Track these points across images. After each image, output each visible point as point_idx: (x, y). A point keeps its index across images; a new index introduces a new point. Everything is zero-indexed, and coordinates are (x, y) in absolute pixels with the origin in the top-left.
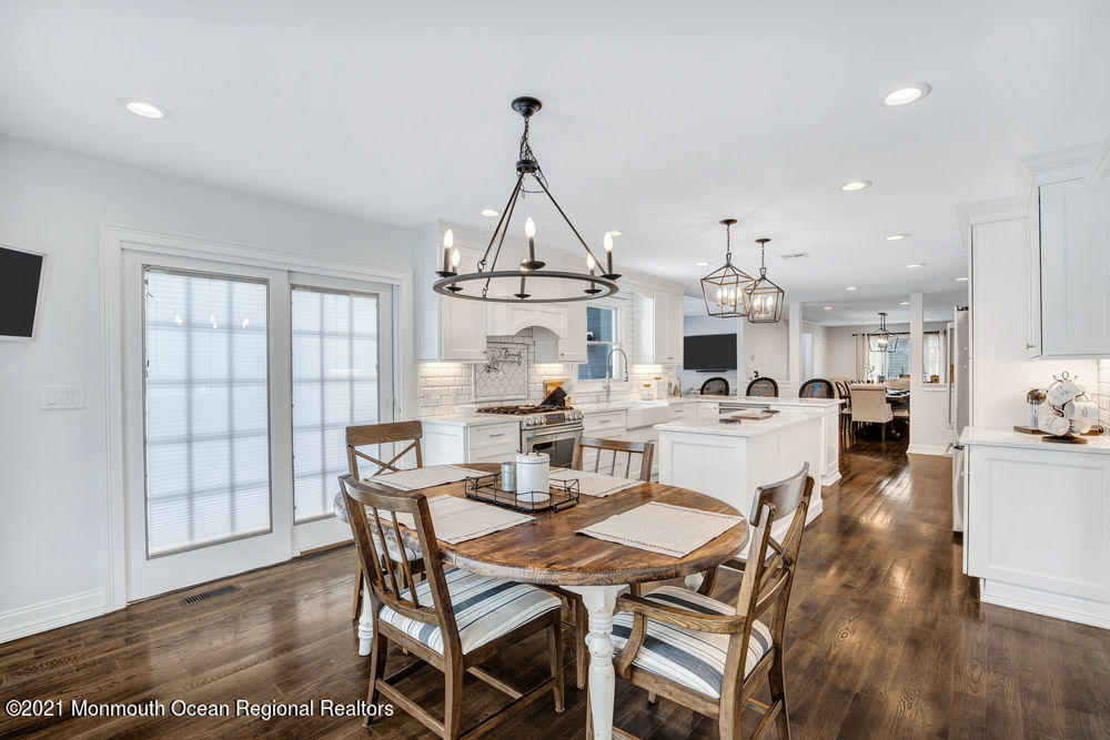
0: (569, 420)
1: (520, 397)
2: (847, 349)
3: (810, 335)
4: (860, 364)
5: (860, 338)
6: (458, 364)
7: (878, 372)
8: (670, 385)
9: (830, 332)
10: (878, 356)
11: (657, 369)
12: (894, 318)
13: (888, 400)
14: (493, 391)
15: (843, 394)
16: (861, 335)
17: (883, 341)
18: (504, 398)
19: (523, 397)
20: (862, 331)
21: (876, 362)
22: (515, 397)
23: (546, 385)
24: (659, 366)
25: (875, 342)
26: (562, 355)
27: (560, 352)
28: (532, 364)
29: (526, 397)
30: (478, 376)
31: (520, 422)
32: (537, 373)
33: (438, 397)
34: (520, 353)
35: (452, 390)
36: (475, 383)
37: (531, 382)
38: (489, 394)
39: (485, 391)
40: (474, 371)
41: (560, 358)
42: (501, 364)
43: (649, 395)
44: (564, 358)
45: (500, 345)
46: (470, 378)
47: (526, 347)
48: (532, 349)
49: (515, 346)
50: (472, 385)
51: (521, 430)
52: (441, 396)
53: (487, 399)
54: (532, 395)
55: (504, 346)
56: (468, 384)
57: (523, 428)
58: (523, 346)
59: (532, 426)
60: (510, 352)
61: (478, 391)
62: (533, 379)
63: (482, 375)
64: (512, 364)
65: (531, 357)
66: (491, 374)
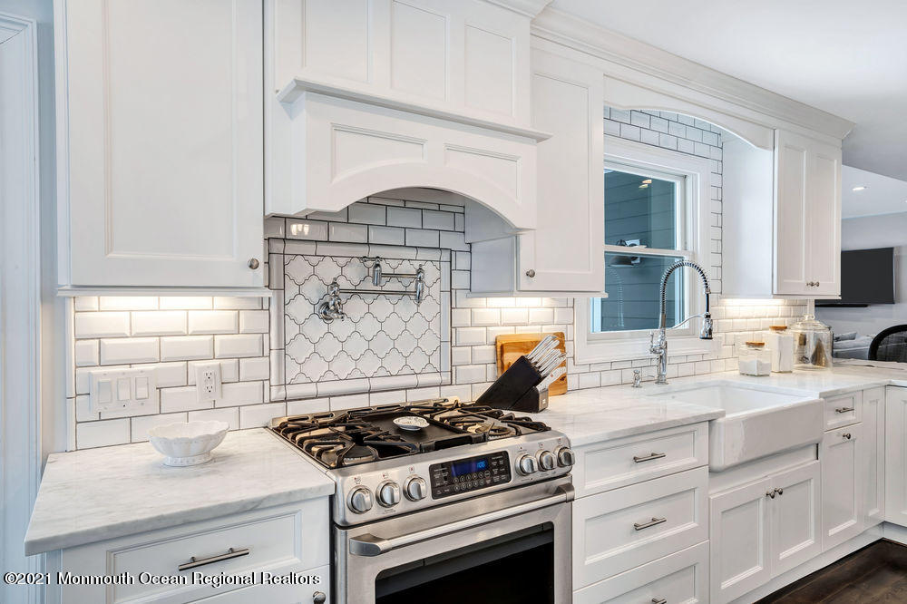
1: (423, 379)
6: (221, 301)
8: (803, 341)
11: (774, 308)
14: (344, 366)
18: (376, 384)
19: (436, 378)
22: (412, 380)
23: (501, 350)
24: (780, 301)
26: (531, 274)
27: (524, 268)
28: (461, 299)
29: (446, 378)
30: (292, 329)
31: (332, 498)
32: (476, 321)
33: (142, 392)
34: (420, 271)
35: (201, 369)
36: (283, 349)
37: (460, 342)
38: (330, 376)
39: (316, 369)
40: (279, 317)
41: (525, 283)
42: (369, 298)
43: (760, 364)
44: (535, 283)
45: (363, 251)
46: (266, 336)
47: (446, 256)
48: (462, 262)
49: (411, 254)
50: (274, 354)
51: (333, 524)
52: (160, 389)
53: (323, 388)
54: (463, 373)
55: (374, 252)
56: (257, 351)
57: (338, 520)
58: (435, 255)
59: (376, 512)
60: (385, 268)
61: (293, 370)
62: (464, 335)
63: (308, 329)
64: (395, 298)
65: (461, 280)
66: (337, 325)
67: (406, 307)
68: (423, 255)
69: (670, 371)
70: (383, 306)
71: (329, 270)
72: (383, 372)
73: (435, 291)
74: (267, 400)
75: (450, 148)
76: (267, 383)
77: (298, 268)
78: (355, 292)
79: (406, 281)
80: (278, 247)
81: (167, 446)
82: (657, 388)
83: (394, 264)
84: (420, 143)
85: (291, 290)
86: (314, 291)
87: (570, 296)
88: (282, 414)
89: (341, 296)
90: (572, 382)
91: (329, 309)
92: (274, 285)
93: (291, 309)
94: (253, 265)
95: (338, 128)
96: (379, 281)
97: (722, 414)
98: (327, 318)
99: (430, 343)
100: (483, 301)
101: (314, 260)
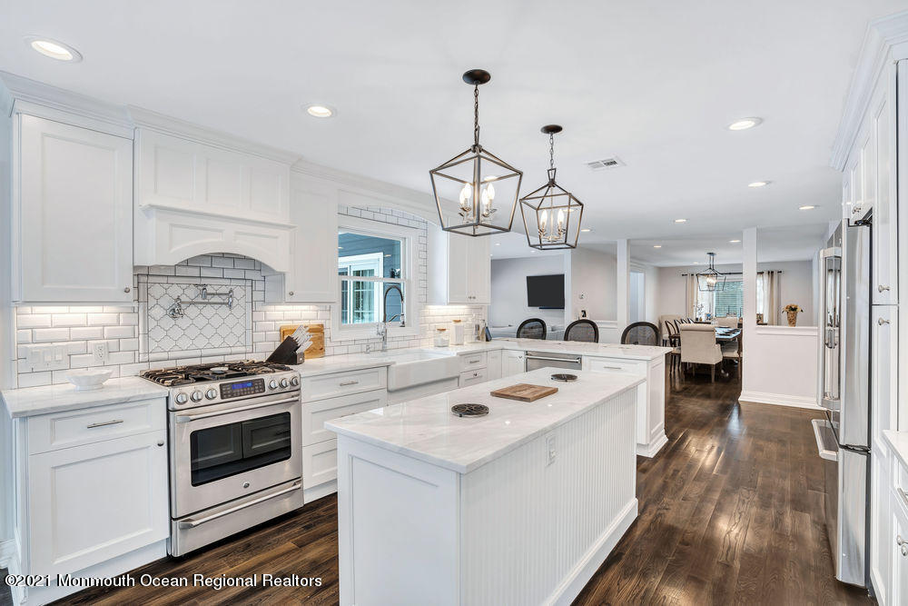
0: (271, 388)
1: (234, 350)
2: (677, 289)
3: (643, 274)
4: (690, 302)
5: (689, 277)
7: (705, 310)
9: (662, 273)
10: (706, 294)
12: (724, 258)
13: (719, 341)
14: (185, 343)
15: (673, 333)
16: (691, 275)
17: (712, 281)
19: (243, 349)
20: (691, 271)
21: (705, 300)
22: (229, 350)
23: (283, 334)
25: (704, 282)
26: (292, 294)
27: (288, 291)
28: (259, 306)
29: (249, 349)
30: (152, 324)
31: (167, 398)
32: (268, 318)
33: (59, 357)
34: (231, 291)
35: (95, 345)
36: (147, 334)
37: (259, 328)
38: (176, 348)
39: (167, 344)
40: (144, 317)
41: (288, 298)
42: (201, 306)
43: (443, 341)
44: (294, 298)
45: (197, 281)
46: (136, 327)
47: (249, 283)
48: (259, 286)
49: (227, 282)
50: (141, 336)
51: (168, 410)
52: (70, 355)
53: (172, 355)
54: (260, 346)
55: (204, 281)
56: (131, 335)
57: (170, 408)
58: (242, 283)
59: (190, 404)
60: (210, 290)
61: (153, 345)
62: (260, 326)
63: (162, 323)
64: (217, 306)
65: (258, 296)
66: (180, 321)
67: (224, 310)
68: (234, 282)
69: (389, 345)
70: (209, 311)
71: (176, 291)
72: (210, 346)
73: (242, 302)
74: (137, 361)
75: (238, 233)
76: (137, 352)
77: (157, 291)
78: (192, 303)
79: (224, 297)
80: (143, 279)
81: (78, 380)
82: (381, 354)
83: (216, 287)
84: (221, 231)
85: (152, 302)
86: (167, 302)
87: (328, 305)
88: (146, 368)
89: (182, 305)
90: (328, 351)
91: (175, 312)
92: (141, 299)
93: (152, 312)
94: (127, 291)
95: (172, 225)
96: (205, 296)
97: (394, 363)
98: (174, 317)
99: (239, 330)
100: (272, 308)
101: (165, 286)
